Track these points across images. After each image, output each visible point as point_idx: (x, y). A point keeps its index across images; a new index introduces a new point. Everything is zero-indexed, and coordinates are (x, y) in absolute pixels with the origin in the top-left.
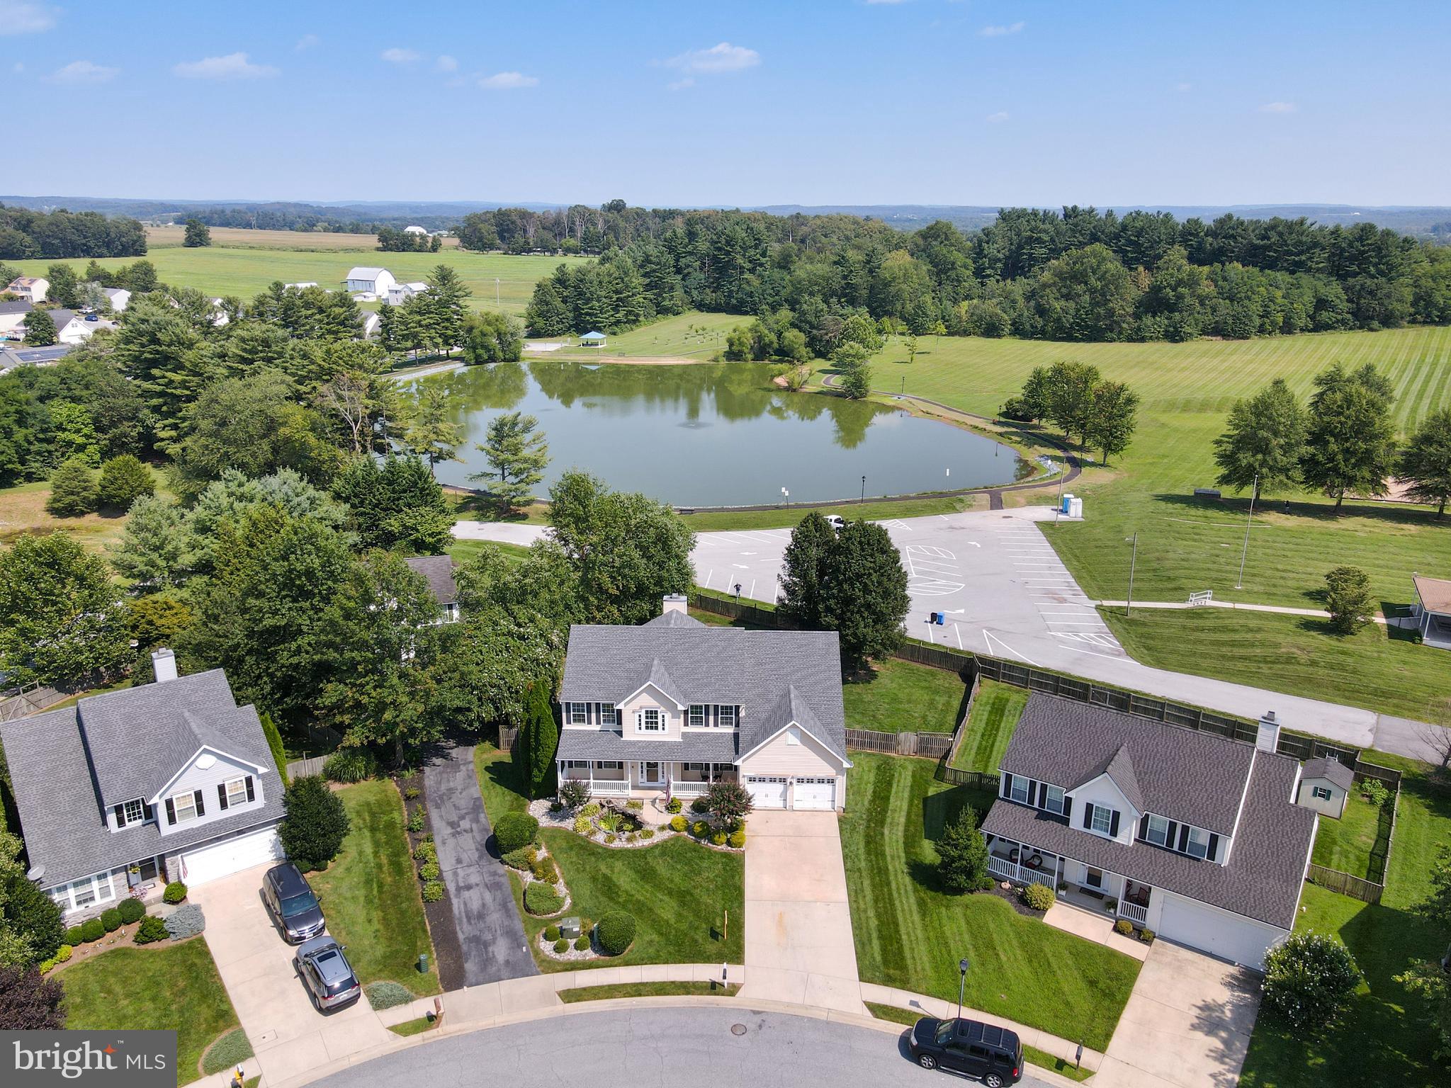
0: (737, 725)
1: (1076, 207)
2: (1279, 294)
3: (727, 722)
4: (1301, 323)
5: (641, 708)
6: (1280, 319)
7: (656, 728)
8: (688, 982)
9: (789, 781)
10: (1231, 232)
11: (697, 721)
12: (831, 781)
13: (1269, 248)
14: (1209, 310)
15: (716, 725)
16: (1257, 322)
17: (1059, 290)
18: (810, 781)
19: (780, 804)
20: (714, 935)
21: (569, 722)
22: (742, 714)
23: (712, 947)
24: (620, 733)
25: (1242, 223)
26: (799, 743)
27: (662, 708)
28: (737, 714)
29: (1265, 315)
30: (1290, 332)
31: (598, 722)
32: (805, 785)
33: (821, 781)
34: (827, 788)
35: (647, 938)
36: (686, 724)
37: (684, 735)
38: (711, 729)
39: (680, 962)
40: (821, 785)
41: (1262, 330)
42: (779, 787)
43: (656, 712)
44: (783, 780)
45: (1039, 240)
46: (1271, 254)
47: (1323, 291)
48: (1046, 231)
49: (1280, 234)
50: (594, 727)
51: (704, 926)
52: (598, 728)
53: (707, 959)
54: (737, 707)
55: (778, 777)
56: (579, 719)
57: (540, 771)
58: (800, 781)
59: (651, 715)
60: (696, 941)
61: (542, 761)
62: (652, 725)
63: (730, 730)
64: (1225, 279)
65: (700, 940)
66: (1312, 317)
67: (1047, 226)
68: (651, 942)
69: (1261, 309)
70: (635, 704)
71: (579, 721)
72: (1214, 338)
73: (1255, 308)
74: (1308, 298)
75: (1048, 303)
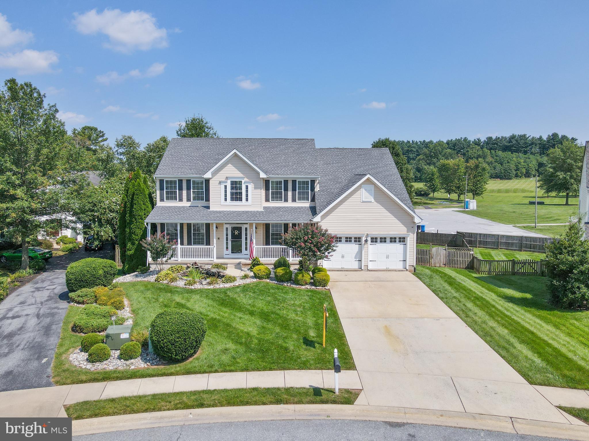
0: (313, 200)
1: (425, 141)
2: (522, 161)
3: (303, 197)
4: (533, 173)
5: (227, 178)
6: (524, 171)
7: (240, 199)
8: (279, 389)
9: (364, 239)
10: (494, 142)
11: (277, 196)
12: (402, 240)
13: (512, 146)
14: (493, 168)
15: (294, 200)
16: (515, 173)
17: (426, 162)
18: (383, 240)
19: (356, 266)
20: (309, 343)
21: (162, 200)
22: (317, 188)
23: (307, 353)
24: (208, 207)
25: (499, 138)
26: (373, 200)
27: (246, 179)
28: (313, 189)
29: (517, 169)
30: (529, 177)
31: (189, 200)
32: (379, 246)
33: (393, 240)
34: (398, 247)
35: (219, 347)
36: (267, 200)
37: (265, 208)
38: (290, 204)
39: (265, 369)
40: (393, 245)
41: (517, 176)
42: (354, 247)
43: (240, 182)
44: (358, 240)
45: (411, 151)
46: (514, 148)
47: (540, 160)
48: (414, 147)
49: (517, 141)
50: (185, 204)
51: (295, 336)
52: (189, 204)
53: (304, 366)
54: (313, 182)
55: (353, 236)
56: (171, 196)
57: (133, 244)
58: (374, 240)
59: (236, 185)
60: (286, 349)
61: (134, 233)
62: (237, 196)
63: (306, 204)
64: (497, 156)
65: (292, 348)
66: (538, 171)
67: (414, 145)
68: (225, 351)
69: (515, 167)
70: (221, 176)
71: (172, 199)
72: (496, 179)
73: (513, 166)
74: (534, 162)
75: (422, 166)
